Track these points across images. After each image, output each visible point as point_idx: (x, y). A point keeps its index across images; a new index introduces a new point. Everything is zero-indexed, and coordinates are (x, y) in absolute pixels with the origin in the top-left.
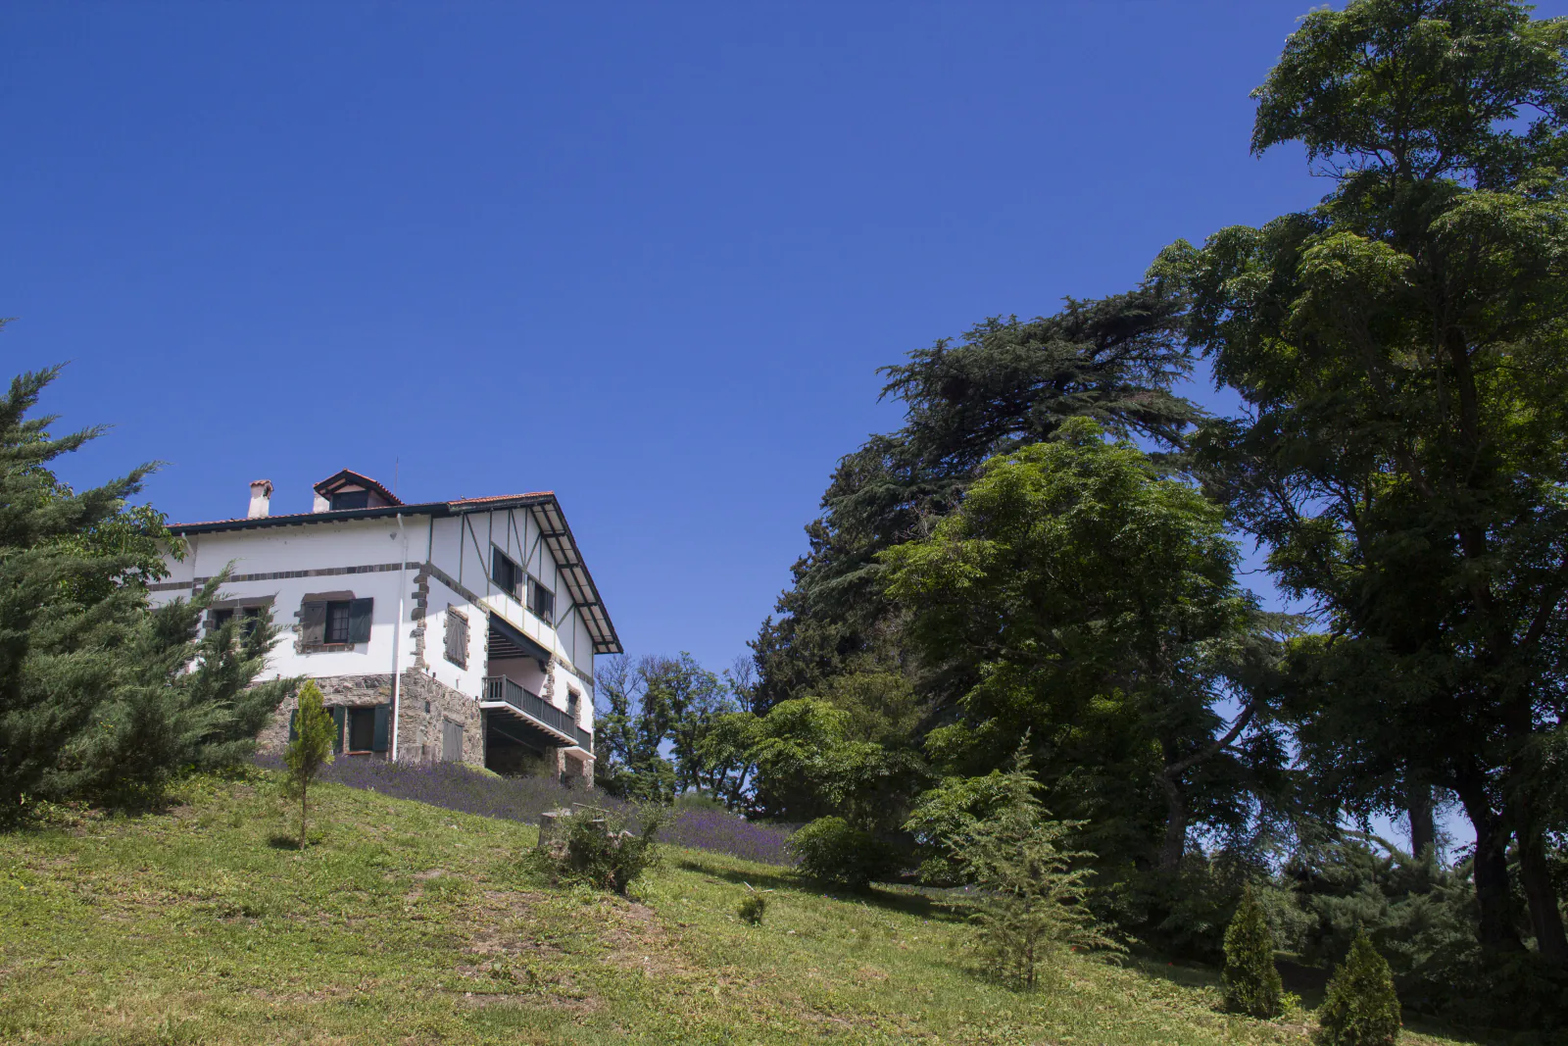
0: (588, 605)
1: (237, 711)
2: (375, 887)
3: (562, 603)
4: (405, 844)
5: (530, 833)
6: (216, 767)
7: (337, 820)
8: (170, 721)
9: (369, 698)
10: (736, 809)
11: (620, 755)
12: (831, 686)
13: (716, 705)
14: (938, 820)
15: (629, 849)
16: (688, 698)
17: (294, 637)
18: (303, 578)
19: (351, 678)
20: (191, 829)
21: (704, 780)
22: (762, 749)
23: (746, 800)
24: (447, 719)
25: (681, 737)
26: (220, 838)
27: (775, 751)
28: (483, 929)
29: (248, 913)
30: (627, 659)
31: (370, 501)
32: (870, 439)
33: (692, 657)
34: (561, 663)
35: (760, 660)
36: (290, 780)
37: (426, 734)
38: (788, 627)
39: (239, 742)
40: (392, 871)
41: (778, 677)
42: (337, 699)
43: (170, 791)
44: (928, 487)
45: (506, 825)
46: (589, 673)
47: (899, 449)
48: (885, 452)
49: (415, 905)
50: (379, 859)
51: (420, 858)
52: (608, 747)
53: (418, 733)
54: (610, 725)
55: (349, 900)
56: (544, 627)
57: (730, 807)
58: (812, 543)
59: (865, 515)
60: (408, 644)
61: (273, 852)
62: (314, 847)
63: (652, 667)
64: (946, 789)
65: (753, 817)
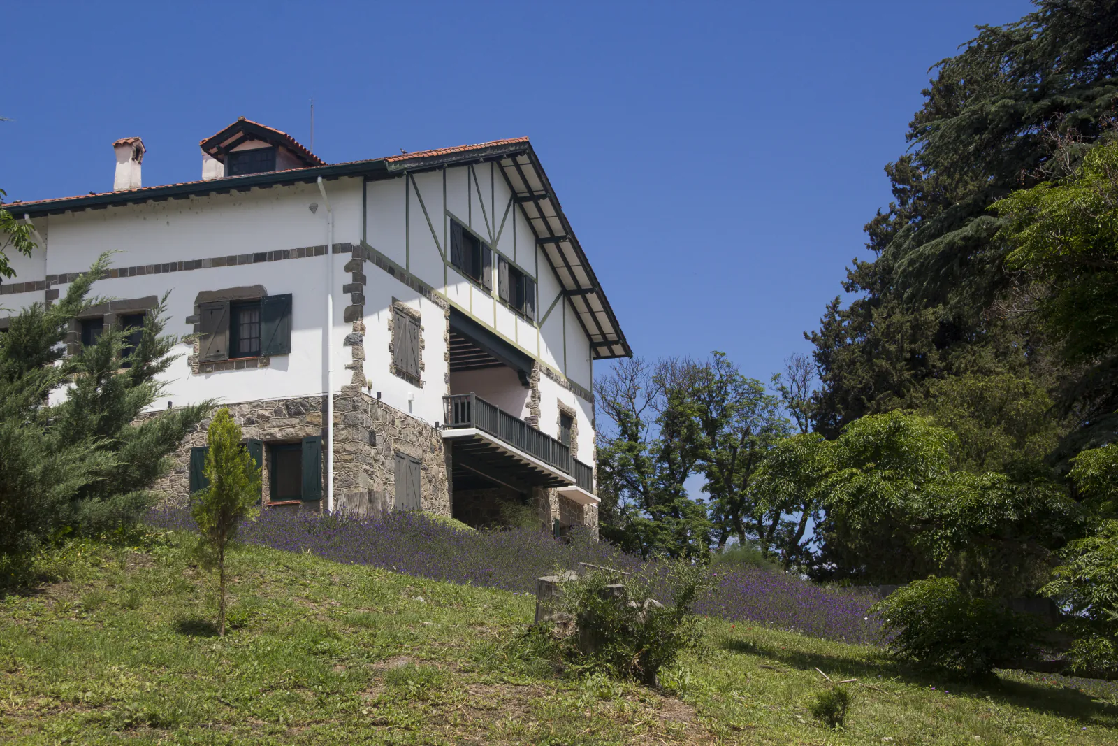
0: (581, 292)
1: (123, 452)
2: (321, 682)
3: (546, 291)
4: (358, 623)
5: (523, 606)
6: (100, 530)
7: (266, 595)
8: (36, 470)
9: (293, 429)
10: (795, 568)
11: (632, 496)
12: (927, 394)
13: (762, 424)
14: (1096, 580)
15: (658, 623)
16: (725, 414)
17: (189, 351)
18: (196, 271)
19: (270, 402)
20: (71, 613)
21: (750, 528)
22: (833, 485)
23: (808, 554)
24: (399, 455)
25: (715, 469)
26: (111, 624)
27: (851, 487)
28: (467, 736)
29: (155, 722)
30: (638, 364)
31: (279, 161)
32: (976, 34)
33: (728, 359)
34: (549, 374)
35: (824, 358)
36: (202, 544)
37: (371, 475)
38: (863, 310)
39: (130, 495)
40: (342, 660)
41: (850, 382)
42: (249, 433)
43: (40, 563)
44: (1066, 100)
45: (487, 594)
46: (586, 385)
47: (1022, 46)
48: (1001, 52)
49: (375, 705)
50: (321, 646)
51: (378, 642)
52: (615, 484)
53: (362, 475)
54: (617, 456)
55: (288, 701)
56: (523, 325)
57: (787, 565)
58: (896, 191)
59: (972, 148)
60: (341, 356)
61: (184, 640)
62: (236, 632)
63: (673, 374)
64: (1107, 537)
65: (820, 577)
